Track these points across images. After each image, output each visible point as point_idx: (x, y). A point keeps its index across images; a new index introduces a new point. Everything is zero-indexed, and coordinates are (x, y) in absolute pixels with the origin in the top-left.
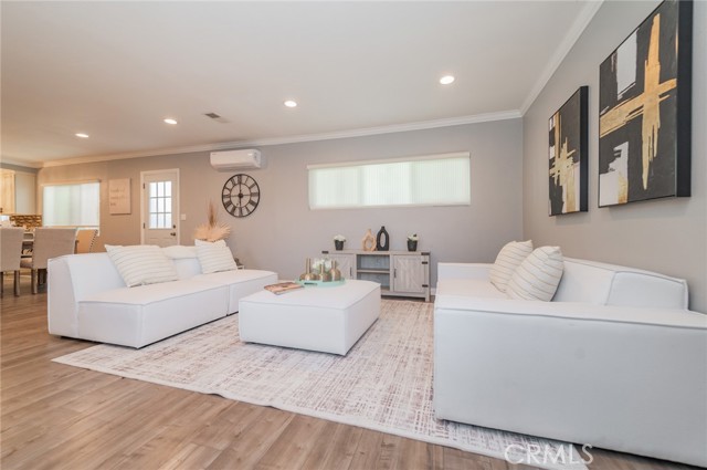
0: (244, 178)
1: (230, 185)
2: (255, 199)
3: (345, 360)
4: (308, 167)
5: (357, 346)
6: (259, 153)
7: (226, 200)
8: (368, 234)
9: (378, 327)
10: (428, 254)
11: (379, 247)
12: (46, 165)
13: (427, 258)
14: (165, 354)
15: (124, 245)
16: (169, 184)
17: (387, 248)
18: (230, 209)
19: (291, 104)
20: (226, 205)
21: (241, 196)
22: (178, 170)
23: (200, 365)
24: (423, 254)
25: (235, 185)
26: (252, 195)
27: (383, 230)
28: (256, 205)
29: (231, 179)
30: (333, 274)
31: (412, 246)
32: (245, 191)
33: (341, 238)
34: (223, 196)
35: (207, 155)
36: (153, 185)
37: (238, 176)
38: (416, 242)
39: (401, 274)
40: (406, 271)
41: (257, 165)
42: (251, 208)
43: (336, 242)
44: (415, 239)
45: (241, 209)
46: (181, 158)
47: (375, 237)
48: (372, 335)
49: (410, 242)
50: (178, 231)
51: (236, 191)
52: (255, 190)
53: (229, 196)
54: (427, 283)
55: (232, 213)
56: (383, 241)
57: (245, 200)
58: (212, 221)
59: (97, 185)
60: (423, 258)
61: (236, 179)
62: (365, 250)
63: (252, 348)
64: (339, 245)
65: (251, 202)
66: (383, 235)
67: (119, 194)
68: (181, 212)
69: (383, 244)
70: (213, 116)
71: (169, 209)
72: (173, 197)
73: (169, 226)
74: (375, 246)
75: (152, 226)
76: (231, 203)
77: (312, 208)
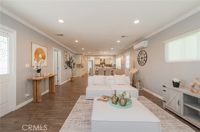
0: (143, 51)
1: (139, 55)
8: (195, 81)
12: (116, 54)
16: (129, 56)
18: (139, 63)
19: (137, 22)
20: (138, 61)
21: (142, 58)
22: (130, 52)
26: (145, 58)
28: (146, 61)
29: (140, 53)
32: (143, 56)
36: (127, 57)
41: (145, 46)
43: (174, 82)
45: (142, 63)
57: (143, 60)
58: (134, 67)
59: (120, 58)
62: (193, 92)
64: (176, 85)
67: (122, 60)
68: (131, 64)
70: (123, 37)
71: (129, 63)
72: (129, 60)
73: (129, 68)
75: (127, 68)
76: (140, 61)
77: (166, 62)
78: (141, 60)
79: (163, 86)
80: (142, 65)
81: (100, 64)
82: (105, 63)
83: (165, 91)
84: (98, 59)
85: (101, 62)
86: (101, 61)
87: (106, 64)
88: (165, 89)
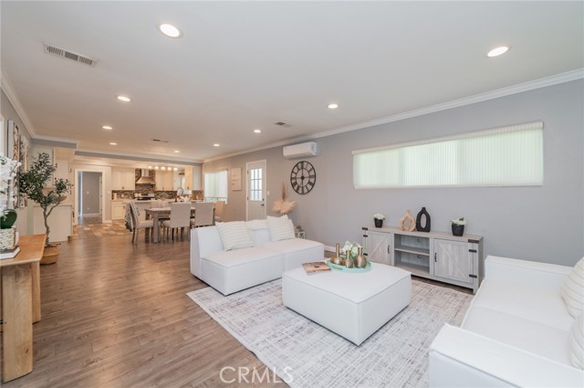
0: (305, 164)
1: (296, 170)
2: (312, 180)
3: (359, 350)
4: (353, 153)
5: (375, 337)
6: (315, 144)
7: (293, 181)
8: (407, 215)
9: (404, 317)
10: (477, 242)
11: (419, 228)
12: (205, 161)
13: (476, 246)
14: (238, 304)
15: (225, 222)
16: (260, 170)
17: (427, 229)
18: (296, 188)
19: (333, 106)
20: (293, 185)
21: (303, 178)
22: (265, 161)
23: (253, 321)
24: (470, 241)
25: (299, 170)
26: (310, 177)
27: (424, 211)
28: (313, 185)
29: (297, 165)
30: (360, 260)
31: (458, 230)
32: (306, 174)
33: (380, 217)
34: (292, 179)
35: (280, 149)
36: (252, 171)
37: (301, 163)
38: (462, 227)
39: (442, 259)
40: (449, 257)
41: (314, 154)
42: (310, 187)
43: (376, 220)
44: (461, 223)
45: (303, 188)
46: (268, 152)
47: (414, 219)
48: (395, 326)
49: (454, 226)
50: (265, 203)
51: (299, 175)
52: (312, 173)
53: (295, 178)
54: (476, 273)
55: (297, 191)
56: (423, 221)
57: (306, 181)
58: (284, 197)
59: (226, 172)
60: (470, 246)
61: (300, 165)
62: (404, 230)
63: (290, 314)
64: (379, 223)
65: (310, 183)
66: (424, 216)
67: (236, 178)
68: (267, 190)
69: (423, 224)
70: (281, 124)
71: (260, 188)
72: (263, 179)
73: (261, 199)
74: (414, 226)
75: (252, 199)
76: (296, 183)
77: (356, 187)
78: (299, 181)
79: (363, 229)
80: (303, 193)
81: (132, 188)
82: (153, 186)
83: (365, 236)
84: (125, 169)
85: (140, 182)
86: (138, 177)
87: (159, 187)
88: (367, 233)
